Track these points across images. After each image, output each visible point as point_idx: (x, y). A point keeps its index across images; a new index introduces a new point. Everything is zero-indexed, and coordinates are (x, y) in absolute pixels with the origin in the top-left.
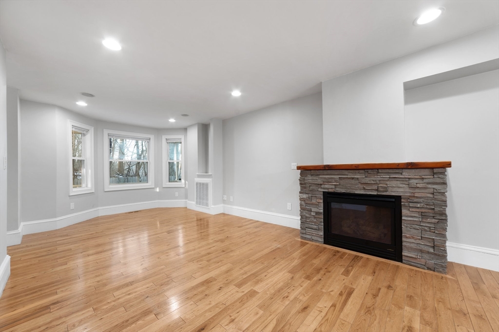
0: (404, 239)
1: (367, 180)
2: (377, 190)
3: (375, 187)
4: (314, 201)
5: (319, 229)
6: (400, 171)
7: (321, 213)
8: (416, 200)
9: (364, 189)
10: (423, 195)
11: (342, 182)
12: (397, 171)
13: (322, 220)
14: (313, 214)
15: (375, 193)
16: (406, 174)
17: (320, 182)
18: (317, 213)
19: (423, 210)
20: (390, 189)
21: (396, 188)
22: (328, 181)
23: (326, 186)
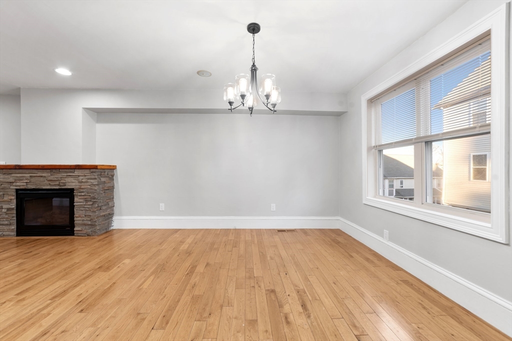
0: (75, 219)
1: (52, 178)
2: (59, 185)
3: (57, 183)
4: (6, 198)
5: (10, 224)
6: (73, 171)
7: (13, 209)
8: (82, 190)
9: (50, 185)
10: (86, 187)
11: (33, 180)
12: (71, 170)
13: (15, 215)
14: (3, 210)
15: (57, 187)
16: (77, 172)
17: (11, 180)
18: (8, 209)
19: (85, 197)
20: (67, 184)
21: (71, 183)
22: (20, 179)
23: (18, 184)
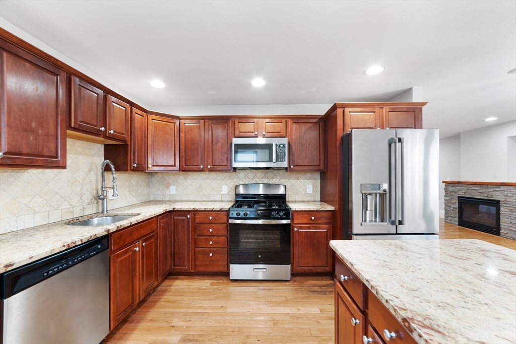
0: (501, 224)
1: (481, 191)
2: (487, 196)
3: (486, 195)
4: (453, 201)
5: (455, 217)
6: (499, 187)
7: (456, 208)
8: (507, 203)
9: (480, 195)
10: (511, 200)
11: (468, 191)
12: (497, 187)
13: (457, 212)
14: (452, 208)
15: (486, 198)
16: (502, 188)
17: (455, 190)
18: (454, 208)
19: (511, 208)
20: (494, 196)
21: (497, 196)
22: (461, 191)
23: (459, 193)
